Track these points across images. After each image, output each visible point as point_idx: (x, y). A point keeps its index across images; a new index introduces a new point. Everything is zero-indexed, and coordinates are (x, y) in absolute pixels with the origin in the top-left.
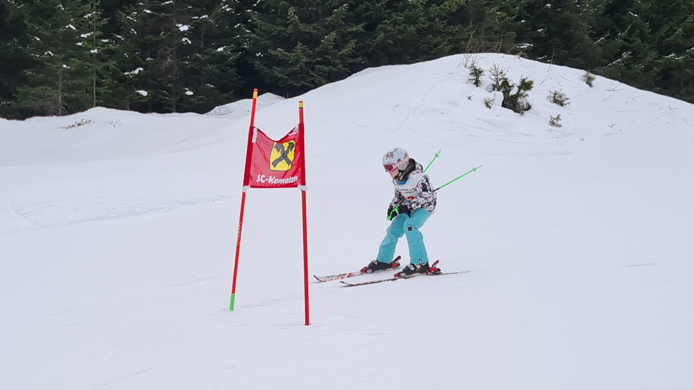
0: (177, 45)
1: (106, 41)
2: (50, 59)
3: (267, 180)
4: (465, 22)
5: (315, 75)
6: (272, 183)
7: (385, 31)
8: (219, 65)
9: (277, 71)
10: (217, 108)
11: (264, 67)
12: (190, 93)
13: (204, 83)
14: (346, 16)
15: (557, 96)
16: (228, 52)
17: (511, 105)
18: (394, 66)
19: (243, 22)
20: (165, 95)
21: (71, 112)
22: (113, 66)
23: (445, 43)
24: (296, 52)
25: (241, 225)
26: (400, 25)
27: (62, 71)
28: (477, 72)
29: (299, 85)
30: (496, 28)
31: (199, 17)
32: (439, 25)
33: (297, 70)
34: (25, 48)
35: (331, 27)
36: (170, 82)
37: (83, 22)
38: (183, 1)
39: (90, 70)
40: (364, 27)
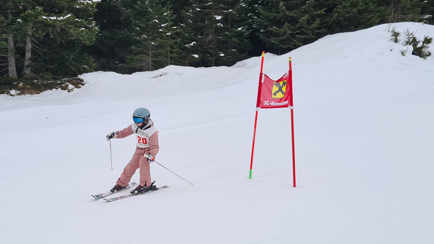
0: (215, 27)
1: (175, 27)
2: (145, 40)
3: (270, 103)
4: (388, 4)
5: (296, 41)
6: (273, 105)
7: (338, 13)
8: (239, 38)
9: (273, 39)
10: (238, 63)
11: (266, 38)
12: (222, 55)
13: (230, 49)
14: (314, 5)
16: (244, 30)
17: (418, 53)
18: (343, 33)
19: (253, 12)
20: (208, 57)
21: (156, 69)
22: (179, 42)
23: (376, 17)
24: (284, 28)
25: (255, 130)
26: (347, 8)
27: (151, 46)
28: (396, 35)
29: (286, 47)
30: (408, 6)
31: (228, 11)
33: (285, 38)
34: (131, 34)
35: (305, 12)
36: (211, 49)
37: (163, 18)
38: (219, 2)
39: (167, 44)
40: (325, 11)
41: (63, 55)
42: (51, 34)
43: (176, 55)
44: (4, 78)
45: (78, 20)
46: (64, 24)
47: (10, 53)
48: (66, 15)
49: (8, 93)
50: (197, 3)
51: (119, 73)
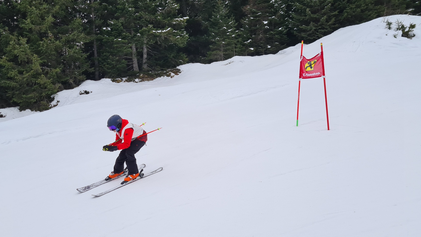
0: (263, 29)
1: (237, 31)
2: (218, 41)
5: (319, 34)
8: (280, 35)
9: (303, 34)
10: (280, 51)
11: (298, 33)
12: (269, 47)
13: (274, 42)
14: (330, 9)
16: (283, 29)
17: (406, 35)
18: (351, 26)
19: (288, 17)
20: (260, 49)
21: (227, 59)
22: (241, 41)
23: (374, 14)
24: (310, 26)
26: (353, 9)
27: (223, 44)
28: (389, 24)
29: (312, 39)
30: (397, 4)
31: (271, 17)
32: (371, 7)
33: (311, 33)
34: (209, 38)
35: (324, 14)
36: (262, 44)
37: (229, 25)
38: (265, 12)
39: (232, 43)
40: (338, 12)
41: (167, 54)
42: (159, 42)
43: (239, 49)
44: (131, 72)
45: (175, 31)
46: (167, 34)
47: (133, 55)
48: (167, 29)
49: (134, 81)
50: (251, 14)
51: (203, 64)
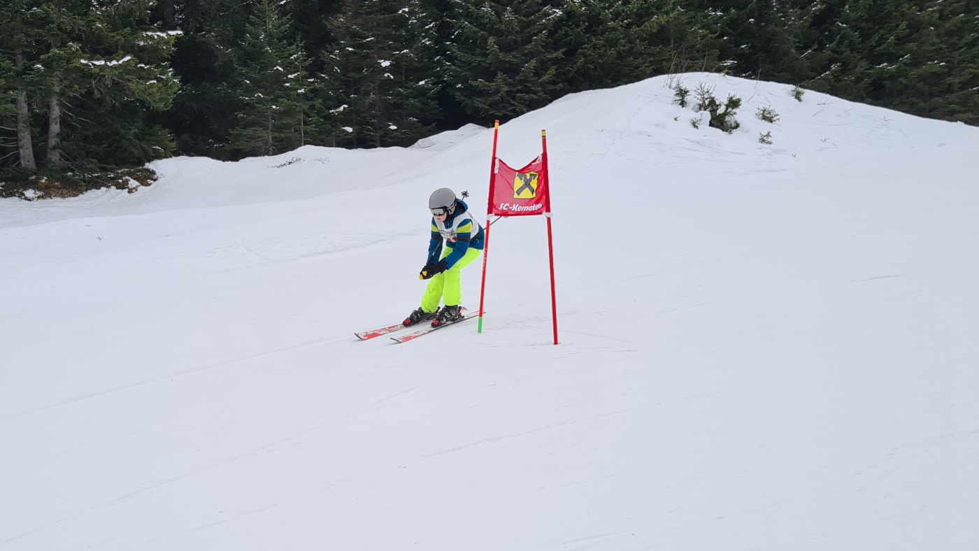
0: (379, 80)
1: (312, 80)
2: (260, 100)
4: (665, 42)
5: (516, 104)
8: (421, 98)
9: (478, 101)
10: (420, 141)
11: (465, 98)
12: (393, 127)
13: (406, 117)
14: (546, 43)
15: (766, 112)
16: (430, 85)
17: (719, 124)
18: (595, 91)
19: (442, 55)
20: (369, 130)
21: (282, 152)
22: (320, 106)
23: (647, 64)
24: (497, 81)
26: (600, 49)
27: (272, 112)
28: (682, 93)
29: (500, 114)
30: (699, 46)
31: (400, 52)
32: (640, 46)
33: (498, 99)
34: (236, 91)
35: (531, 55)
36: (374, 118)
37: (290, 63)
38: (384, 36)
39: (298, 109)
40: (564, 53)
41: (117, 128)
42: (96, 91)
43: (315, 127)
44: (13, 169)
45: (143, 65)
46: (119, 73)
47: (21, 125)
48: (122, 58)
49: (21, 195)
50: (348, 38)
51: (217, 159)
